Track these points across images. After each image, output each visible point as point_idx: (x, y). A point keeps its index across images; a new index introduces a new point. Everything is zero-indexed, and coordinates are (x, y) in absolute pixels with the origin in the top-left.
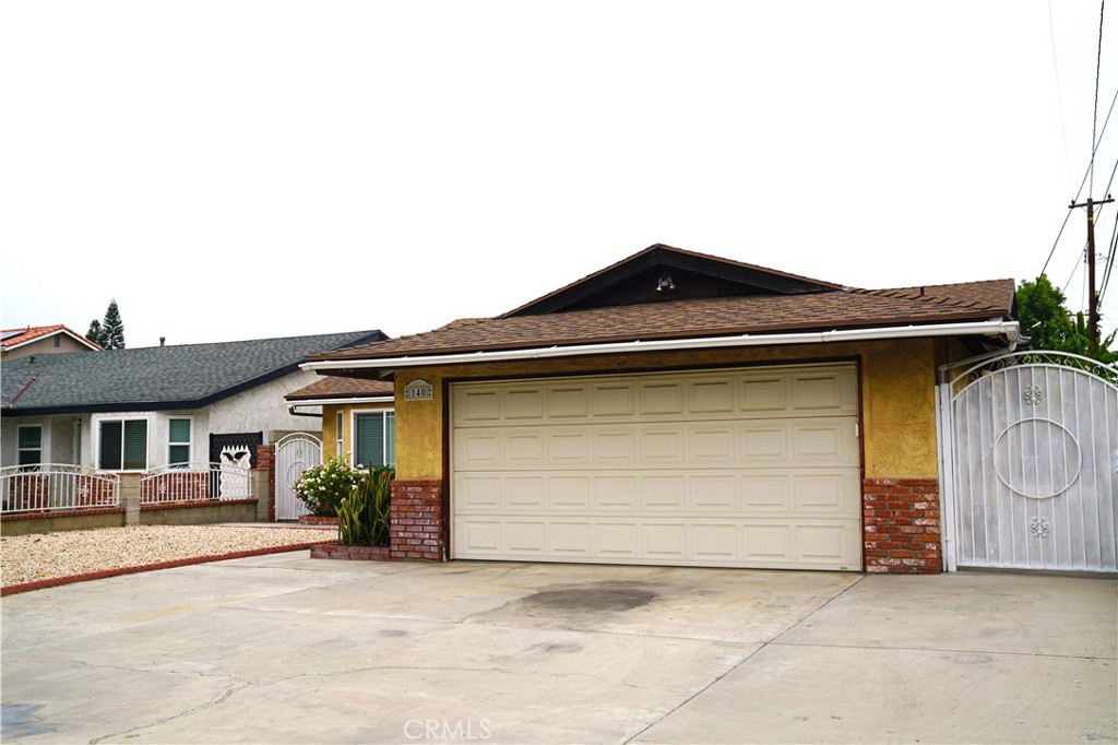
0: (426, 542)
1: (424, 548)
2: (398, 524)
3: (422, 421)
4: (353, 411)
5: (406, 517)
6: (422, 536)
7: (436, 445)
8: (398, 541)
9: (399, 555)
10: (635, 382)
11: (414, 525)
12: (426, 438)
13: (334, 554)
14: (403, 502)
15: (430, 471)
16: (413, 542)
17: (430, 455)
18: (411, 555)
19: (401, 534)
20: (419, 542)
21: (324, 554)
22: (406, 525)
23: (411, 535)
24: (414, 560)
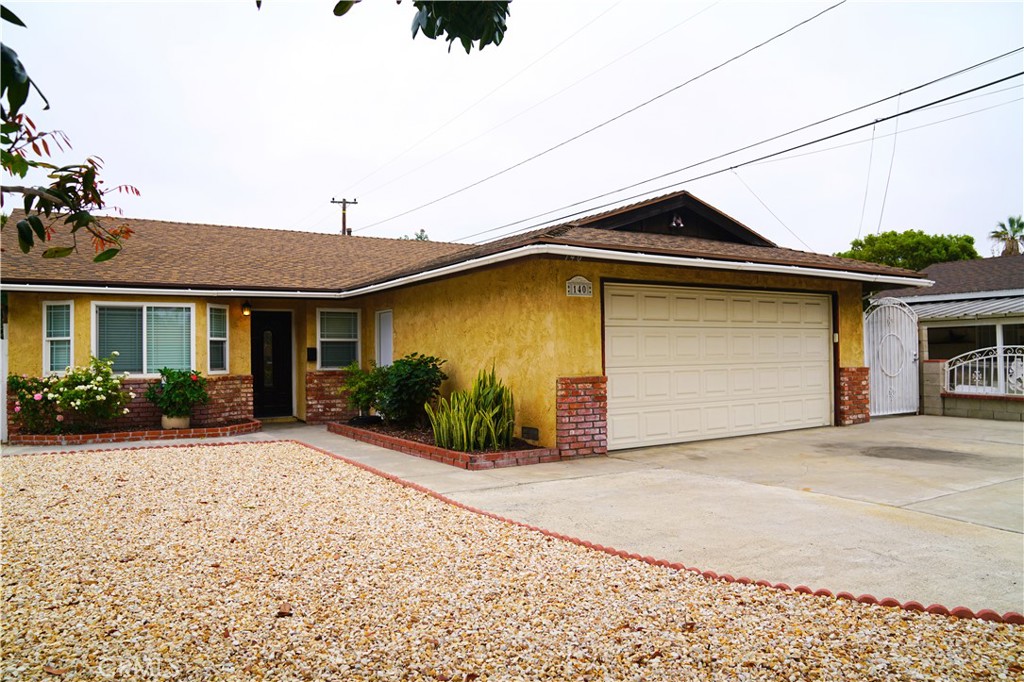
0: (596, 437)
1: (594, 444)
2: (569, 422)
3: (582, 318)
4: (94, 305)
5: (577, 415)
6: (592, 431)
7: (595, 342)
8: (569, 439)
9: (571, 453)
10: (729, 296)
11: (585, 421)
12: (587, 335)
13: (499, 461)
14: (574, 399)
15: (590, 367)
16: (584, 439)
17: (590, 352)
18: (581, 452)
19: (573, 432)
20: (590, 438)
21: (489, 463)
22: (577, 423)
23: (582, 432)
24: (585, 456)
